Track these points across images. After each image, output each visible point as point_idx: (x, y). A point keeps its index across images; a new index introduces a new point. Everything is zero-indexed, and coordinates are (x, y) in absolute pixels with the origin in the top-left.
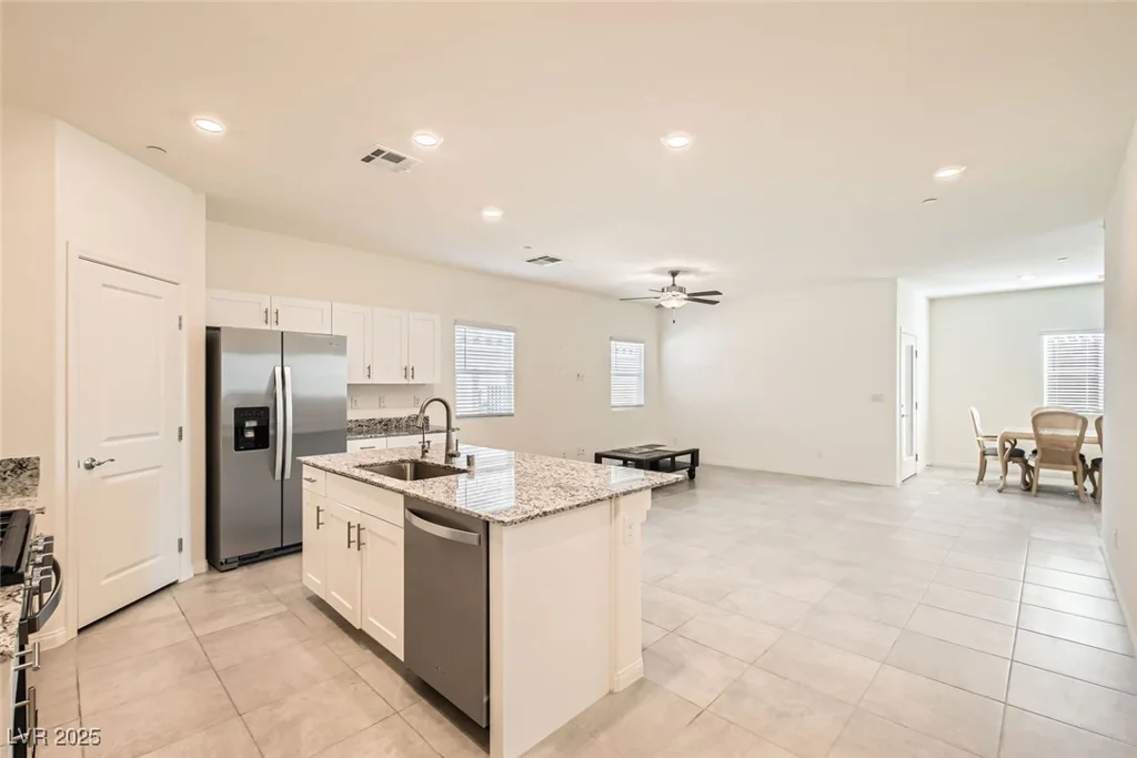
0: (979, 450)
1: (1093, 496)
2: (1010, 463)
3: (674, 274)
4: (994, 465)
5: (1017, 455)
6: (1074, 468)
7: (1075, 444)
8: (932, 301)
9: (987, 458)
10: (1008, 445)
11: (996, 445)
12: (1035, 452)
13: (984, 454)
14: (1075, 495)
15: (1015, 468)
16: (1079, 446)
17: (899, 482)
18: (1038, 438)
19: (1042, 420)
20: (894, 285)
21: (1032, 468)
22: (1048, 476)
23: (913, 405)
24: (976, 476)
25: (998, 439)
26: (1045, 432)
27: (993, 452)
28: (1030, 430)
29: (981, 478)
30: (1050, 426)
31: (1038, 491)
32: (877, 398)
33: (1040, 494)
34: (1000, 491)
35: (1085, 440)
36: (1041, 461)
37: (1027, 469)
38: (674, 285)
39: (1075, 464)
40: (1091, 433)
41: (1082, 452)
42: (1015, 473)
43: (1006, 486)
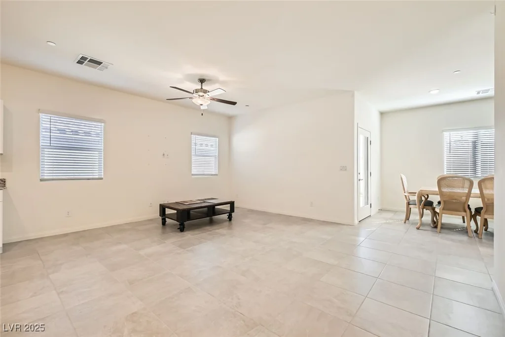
0: (406, 202)
1: (476, 232)
2: (425, 210)
3: (202, 81)
4: (415, 210)
5: (429, 204)
6: (464, 214)
7: (464, 198)
8: (382, 114)
9: (411, 206)
10: (423, 199)
11: (415, 198)
12: (439, 203)
13: (409, 204)
14: (464, 231)
15: (428, 213)
16: (467, 200)
17: (356, 222)
18: (441, 194)
19: (443, 183)
20: (353, 96)
21: (438, 214)
22: (448, 219)
23: (368, 174)
24: (404, 217)
25: (416, 194)
26: (445, 190)
27: (414, 203)
28: (437, 189)
29: (407, 218)
30: (448, 186)
31: (442, 228)
32: (344, 169)
33: (443, 231)
34: (418, 229)
35: (472, 195)
36: (443, 209)
37: (435, 213)
38: (202, 88)
39: (465, 211)
40: (476, 190)
41: (469, 204)
42: (428, 216)
43: (422, 224)
